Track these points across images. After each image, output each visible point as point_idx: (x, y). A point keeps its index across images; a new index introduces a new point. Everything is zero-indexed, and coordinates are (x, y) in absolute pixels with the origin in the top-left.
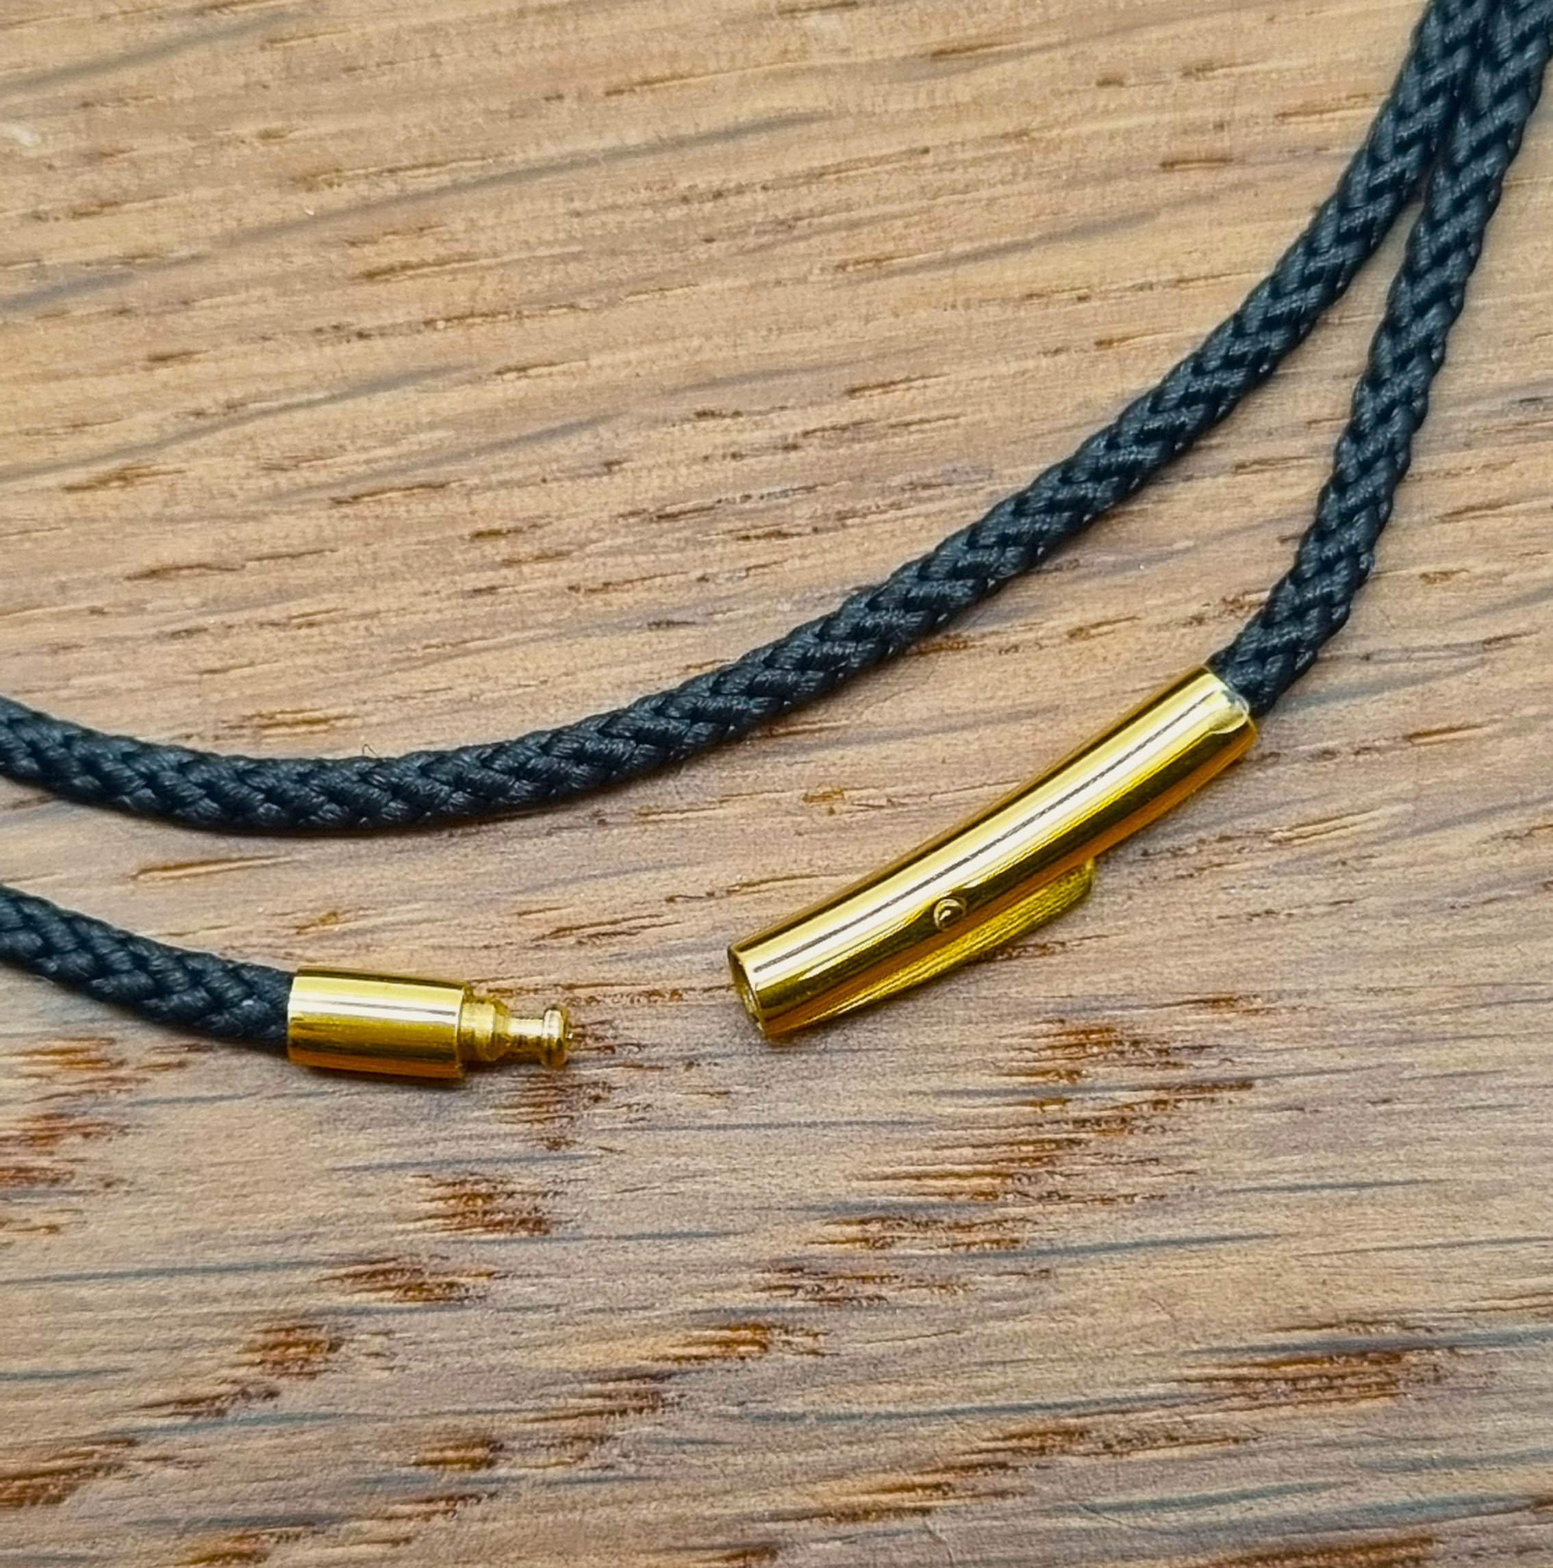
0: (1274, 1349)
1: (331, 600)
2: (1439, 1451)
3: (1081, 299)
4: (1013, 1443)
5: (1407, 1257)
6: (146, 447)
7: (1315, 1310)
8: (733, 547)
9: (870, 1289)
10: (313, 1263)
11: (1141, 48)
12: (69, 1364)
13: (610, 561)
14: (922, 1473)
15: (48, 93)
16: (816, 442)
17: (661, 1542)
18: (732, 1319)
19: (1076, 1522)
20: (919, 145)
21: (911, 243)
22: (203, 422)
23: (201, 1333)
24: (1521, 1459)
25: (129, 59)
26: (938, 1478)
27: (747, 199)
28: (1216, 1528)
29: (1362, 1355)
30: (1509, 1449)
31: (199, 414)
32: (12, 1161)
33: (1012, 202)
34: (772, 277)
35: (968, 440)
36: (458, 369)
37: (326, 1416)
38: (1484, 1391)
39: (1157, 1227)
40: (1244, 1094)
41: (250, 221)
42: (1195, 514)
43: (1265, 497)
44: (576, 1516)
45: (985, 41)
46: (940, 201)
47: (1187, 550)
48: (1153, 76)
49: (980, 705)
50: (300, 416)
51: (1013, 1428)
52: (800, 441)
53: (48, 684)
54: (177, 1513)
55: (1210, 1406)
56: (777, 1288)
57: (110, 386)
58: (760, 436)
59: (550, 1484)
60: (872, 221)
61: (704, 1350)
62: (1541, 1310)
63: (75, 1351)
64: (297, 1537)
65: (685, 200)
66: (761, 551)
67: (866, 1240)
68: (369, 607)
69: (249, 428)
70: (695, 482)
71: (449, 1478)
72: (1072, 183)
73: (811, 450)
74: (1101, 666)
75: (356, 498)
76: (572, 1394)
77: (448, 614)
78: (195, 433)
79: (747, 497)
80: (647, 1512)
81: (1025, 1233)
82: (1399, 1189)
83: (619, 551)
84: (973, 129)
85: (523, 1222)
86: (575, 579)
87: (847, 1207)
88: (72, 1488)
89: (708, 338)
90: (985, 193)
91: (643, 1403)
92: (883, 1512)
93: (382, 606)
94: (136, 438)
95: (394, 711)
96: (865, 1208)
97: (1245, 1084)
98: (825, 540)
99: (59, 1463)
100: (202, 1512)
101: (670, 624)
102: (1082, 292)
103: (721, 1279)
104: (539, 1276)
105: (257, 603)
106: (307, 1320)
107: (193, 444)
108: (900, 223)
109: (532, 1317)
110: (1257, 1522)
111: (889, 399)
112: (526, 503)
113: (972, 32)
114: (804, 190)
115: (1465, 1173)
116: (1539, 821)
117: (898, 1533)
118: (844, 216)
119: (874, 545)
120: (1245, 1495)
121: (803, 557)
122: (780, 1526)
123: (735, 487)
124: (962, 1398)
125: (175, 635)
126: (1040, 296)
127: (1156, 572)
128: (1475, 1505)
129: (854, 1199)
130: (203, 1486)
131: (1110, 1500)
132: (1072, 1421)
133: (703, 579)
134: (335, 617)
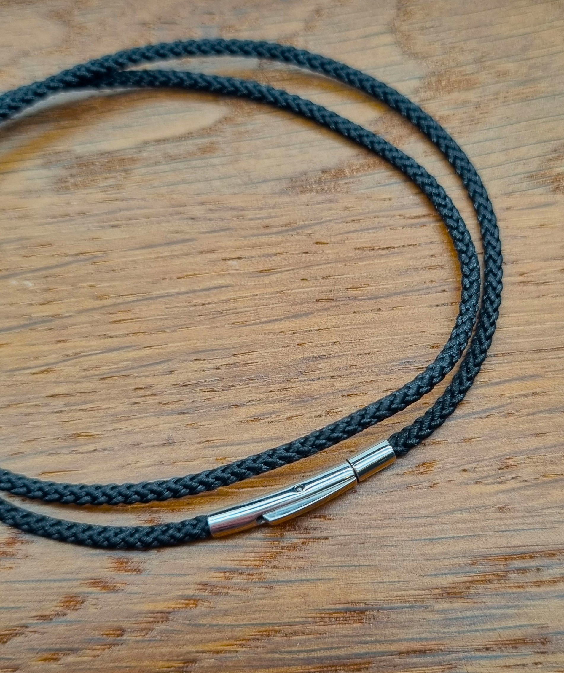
0: (330, 610)
1: (97, 404)
2: (374, 638)
3: (294, 333)
4: (261, 633)
5: (367, 586)
6: (54, 364)
7: (342, 599)
8: (202, 394)
9: (225, 590)
10: (80, 579)
11: (312, 271)
12: (12, 605)
13: (170, 396)
14: (237, 641)
15: (37, 274)
16: (224, 367)
17: (166, 658)
18: (188, 598)
19: (277, 656)
20: (255, 293)
21: (252, 318)
22: (69, 358)
23: (47, 598)
24: (395, 641)
25: (57, 266)
26: (241, 642)
27: (211, 306)
28: (314, 658)
29: (355, 611)
30: (392, 638)
31: (68, 355)
32: (2, 549)
33: (278, 308)
34: (216, 325)
35: (263, 368)
36: (134, 346)
37: (79, 621)
38: (387, 622)
39: (302, 576)
40: (327, 541)
41: (85, 308)
42: (320, 389)
43: (338, 385)
44: (144, 650)
45: (273, 268)
46: (260, 307)
47: (318, 398)
48: (315, 278)
49: (262, 436)
50: (94, 357)
51: (261, 629)
52: (220, 367)
53: (23, 423)
54: (37, 647)
55: (314, 624)
56: (201, 589)
57: (45, 348)
58: (210, 366)
59: (138, 642)
60: (241, 312)
61: (180, 606)
62: (402, 601)
63: (14, 602)
64: (69, 654)
65: (195, 306)
66: (208, 395)
67: (225, 577)
68: (107, 406)
69: (81, 359)
70: (192, 377)
71: (110, 639)
72: (293, 304)
73: (223, 370)
74: (294, 427)
75: (106, 378)
76: (145, 617)
77: (127, 409)
78: (67, 360)
79: (206, 381)
80: (163, 650)
81: (267, 577)
82: (366, 567)
83: (172, 394)
84: (269, 290)
85: (135, 570)
86: (160, 401)
87: (220, 569)
88: (9, 639)
89: (199, 340)
90: (271, 306)
91: (164, 619)
92: (225, 652)
93: (111, 406)
94: (52, 361)
95: (112, 434)
96: (225, 569)
97: (327, 538)
98: (225, 392)
99: (7, 632)
100: (44, 647)
101: (184, 413)
102: (294, 332)
103: (187, 587)
104: (138, 584)
105: (79, 405)
106: (76, 595)
107: (66, 363)
108: (249, 313)
109: (136, 596)
110: (325, 657)
111: (243, 357)
112: (149, 381)
113: (270, 266)
114: (225, 304)
115: (383, 563)
116: (406, 471)
117: (229, 657)
118: (235, 310)
119: (238, 394)
120: (322, 649)
121: (219, 397)
122: (198, 654)
123: (203, 378)
124: (248, 621)
125: (57, 412)
126: (283, 332)
127: (310, 403)
128: (383, 654)
129: (222, 566)
130: (45, 639)
131: (286, 650)
132: (277, 628)
133: (193, 402)
134: (98, 409)
